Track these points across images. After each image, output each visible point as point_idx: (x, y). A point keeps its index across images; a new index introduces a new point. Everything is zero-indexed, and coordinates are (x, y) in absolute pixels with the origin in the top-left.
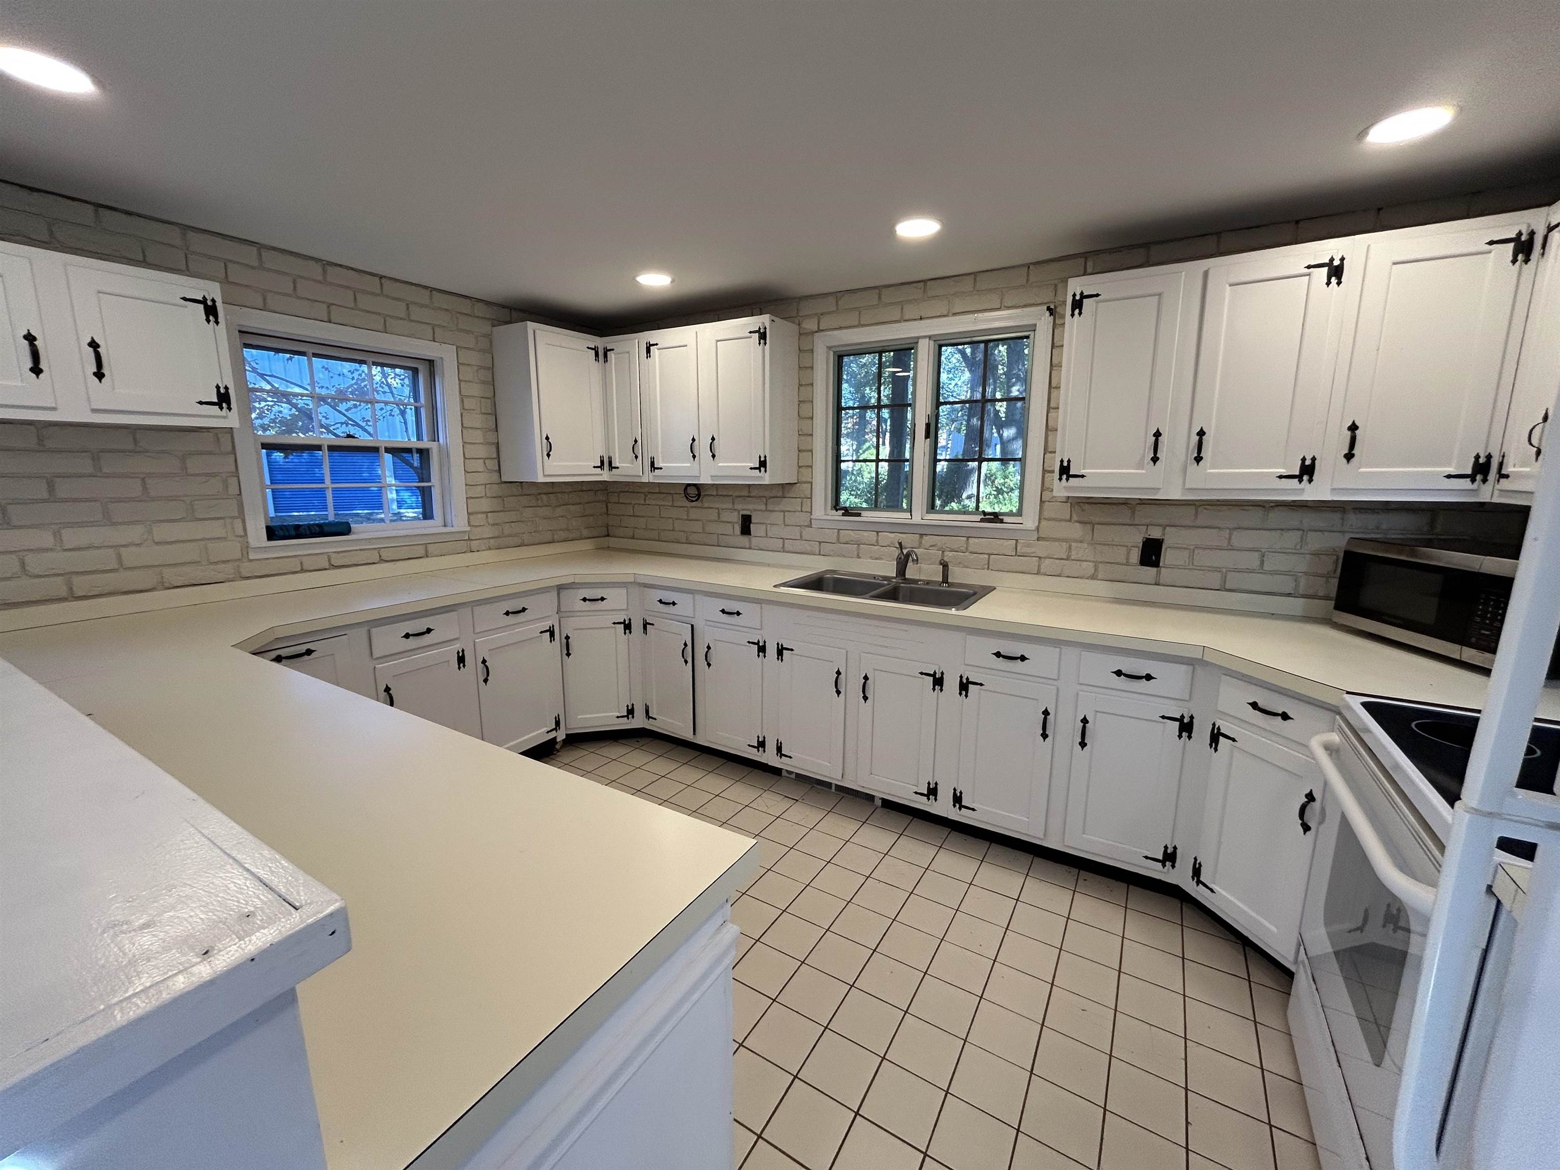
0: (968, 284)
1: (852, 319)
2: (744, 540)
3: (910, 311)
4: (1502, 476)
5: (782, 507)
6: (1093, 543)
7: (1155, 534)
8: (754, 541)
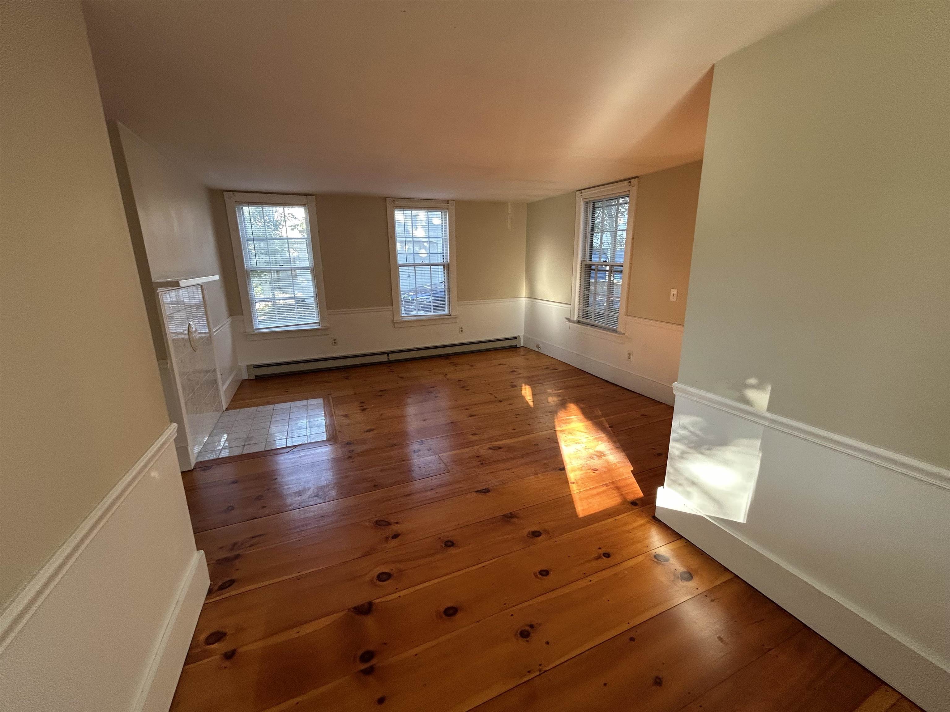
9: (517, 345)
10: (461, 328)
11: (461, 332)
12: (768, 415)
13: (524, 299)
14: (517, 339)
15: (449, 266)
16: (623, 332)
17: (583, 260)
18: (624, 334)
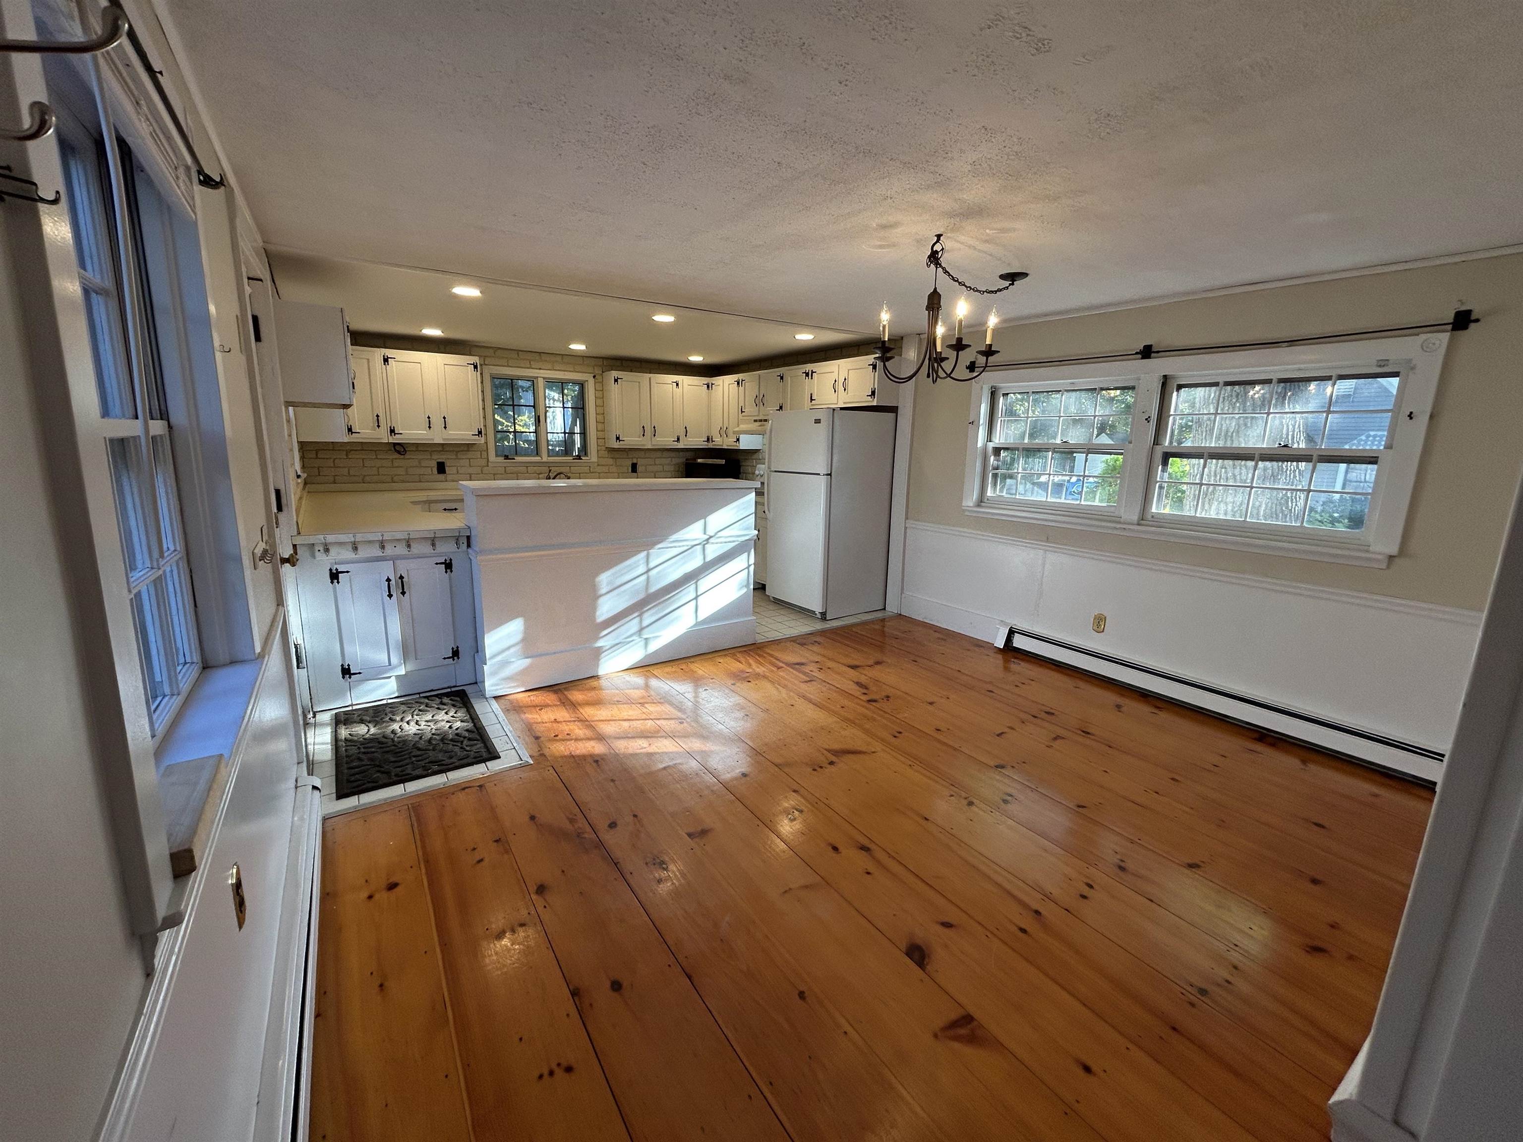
0: (559, 358)
1: (504, 362)
2: (442, 476)
3: (534, 364)
4: (712, 441)
5: (469, 457)
6: (617, 466)
7: (635, 461)
8: (449, 477)
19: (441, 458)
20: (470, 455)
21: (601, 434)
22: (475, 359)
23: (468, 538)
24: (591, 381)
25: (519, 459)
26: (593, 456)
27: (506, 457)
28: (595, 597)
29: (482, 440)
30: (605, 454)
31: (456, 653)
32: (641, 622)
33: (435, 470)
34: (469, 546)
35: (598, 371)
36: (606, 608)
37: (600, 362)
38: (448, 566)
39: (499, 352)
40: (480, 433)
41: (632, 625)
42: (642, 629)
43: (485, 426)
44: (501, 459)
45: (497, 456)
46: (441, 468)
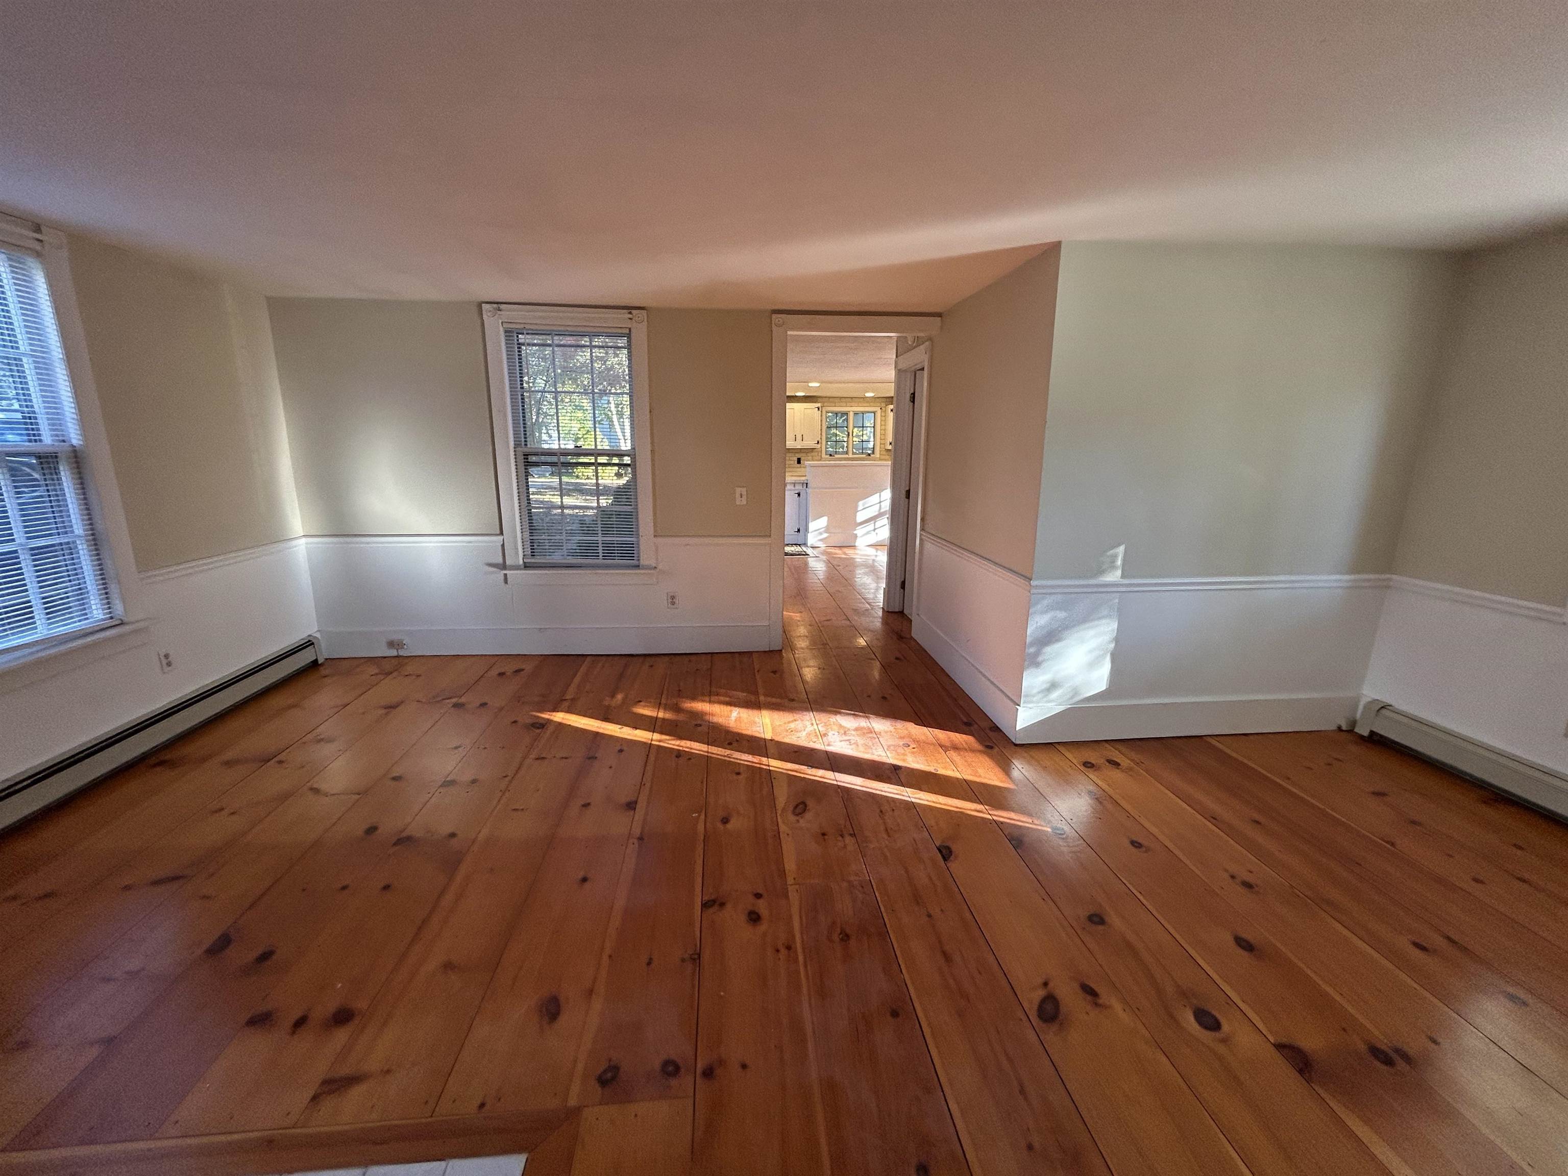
1: (833, 404)
9: (316, 660)
10: (167, 656)
11: (167, 669)
12: (1126, 581)
13: (303, 540)
14: (313, 644)
15: (76, 457)
16: (654, 565)
17: (517, 445)
18: (655, 568)
19: (798, 456)
20: (813, 454)
21: (883, 442)
22: (819, 405)
23: (807, 484)
24: (879, 411)
25: (836, 456)
26: (877, 455)
27: (831, 455)
28: (856, 511)
29: (819, 446)
30: (884, 453)
31: (799, 531)
32: (875, 525)
33: (796, 462)
34: (807, 487)
35: (883, 405)
36: (860, 517)
37: (884, 400)
38: (799, 495)
39: (831, 400)
40: (818, 442)
41: (871, 527)
42: (875, 530)
43: (821, 439)
44: (828, 456)
45: (826, 454)
46: (799, 461)
